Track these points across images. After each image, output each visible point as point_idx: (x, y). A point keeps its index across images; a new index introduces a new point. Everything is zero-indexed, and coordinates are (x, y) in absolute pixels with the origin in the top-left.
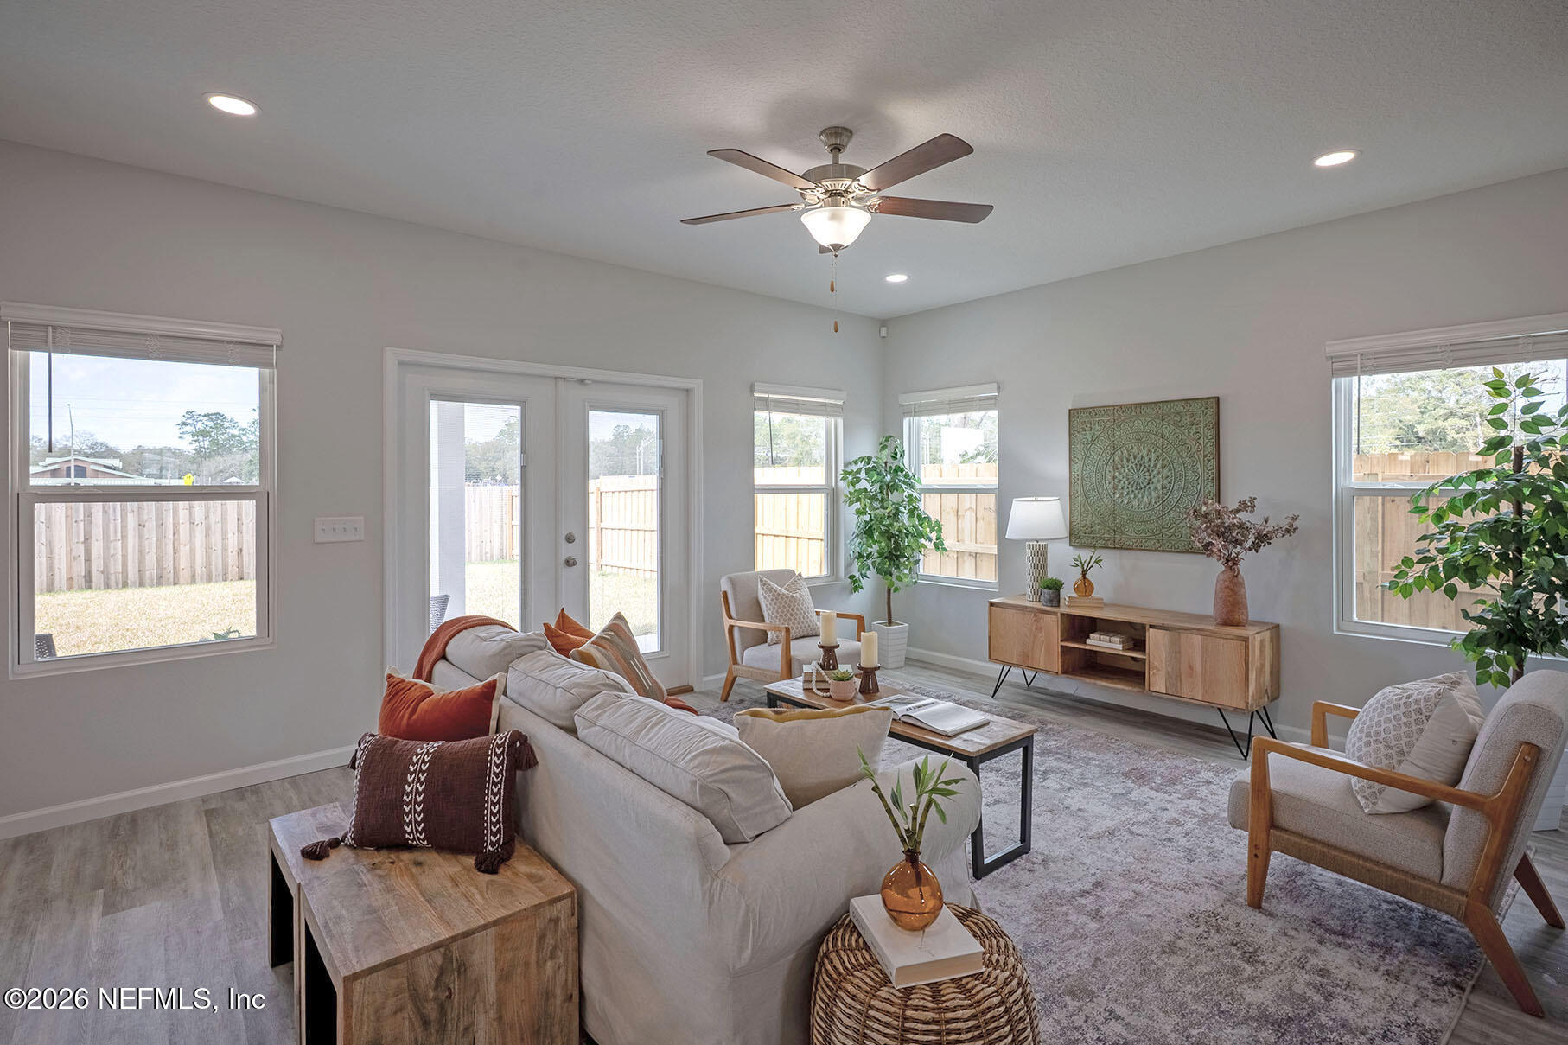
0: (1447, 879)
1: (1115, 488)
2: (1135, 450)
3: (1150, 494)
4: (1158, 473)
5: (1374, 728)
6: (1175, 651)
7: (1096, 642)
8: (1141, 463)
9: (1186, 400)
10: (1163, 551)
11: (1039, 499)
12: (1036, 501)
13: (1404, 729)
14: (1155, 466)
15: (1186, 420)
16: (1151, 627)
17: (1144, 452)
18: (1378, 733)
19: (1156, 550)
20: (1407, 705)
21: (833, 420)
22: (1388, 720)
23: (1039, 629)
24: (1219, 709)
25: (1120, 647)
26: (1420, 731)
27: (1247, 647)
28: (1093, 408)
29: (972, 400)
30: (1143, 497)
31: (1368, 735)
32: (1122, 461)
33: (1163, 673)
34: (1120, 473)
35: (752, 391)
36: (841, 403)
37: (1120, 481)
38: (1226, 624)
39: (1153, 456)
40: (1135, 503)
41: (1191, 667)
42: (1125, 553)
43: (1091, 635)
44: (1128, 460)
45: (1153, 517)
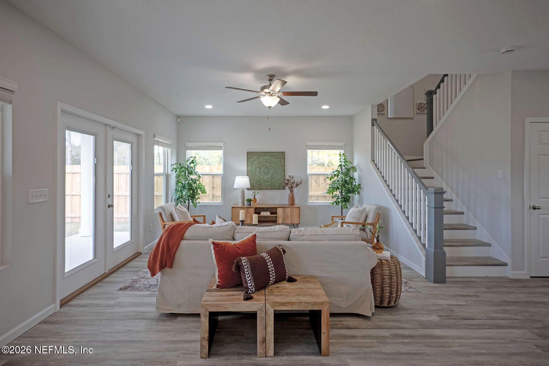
0: (368, 238)
1: (260, 173)
2: (265, 164)
3: (269, 175)
4: (271, 170)
5: (354, 216)
6: (284, 212)
7: (263, 214)
8: (267, 167)
9: (278, 152)
10: (272, 189)
11: (243, 177)
12: (242, 177)
13: (360, 215)
14: (270, 168)
15: (278, 157)
16: (279, 208)
17: (267, 164)
18: (355, 217)
19: (270, 189)
20: (360, 211)
21: (166, 149)
22: (357, 214)
23: (248, 213)
24: (293, 225)
25: (270, 214)
26: (362, 215)
27: (300, 209)
28: (254, 152)
29: (214, 146)
30: (267, 176)
31: (353, 218)
32: (261, 166)
33: (281, 219)
34: (261, 170)
35: (154, 137)
36: (170, 143)
37: (261, 172)
38: (292, 205)
39: (270, 165)
40: (265, 178)
41: (288, 216)
42: (261, 190)
43: (262, 212)
44: (263, 166)
45: (269, 181)
